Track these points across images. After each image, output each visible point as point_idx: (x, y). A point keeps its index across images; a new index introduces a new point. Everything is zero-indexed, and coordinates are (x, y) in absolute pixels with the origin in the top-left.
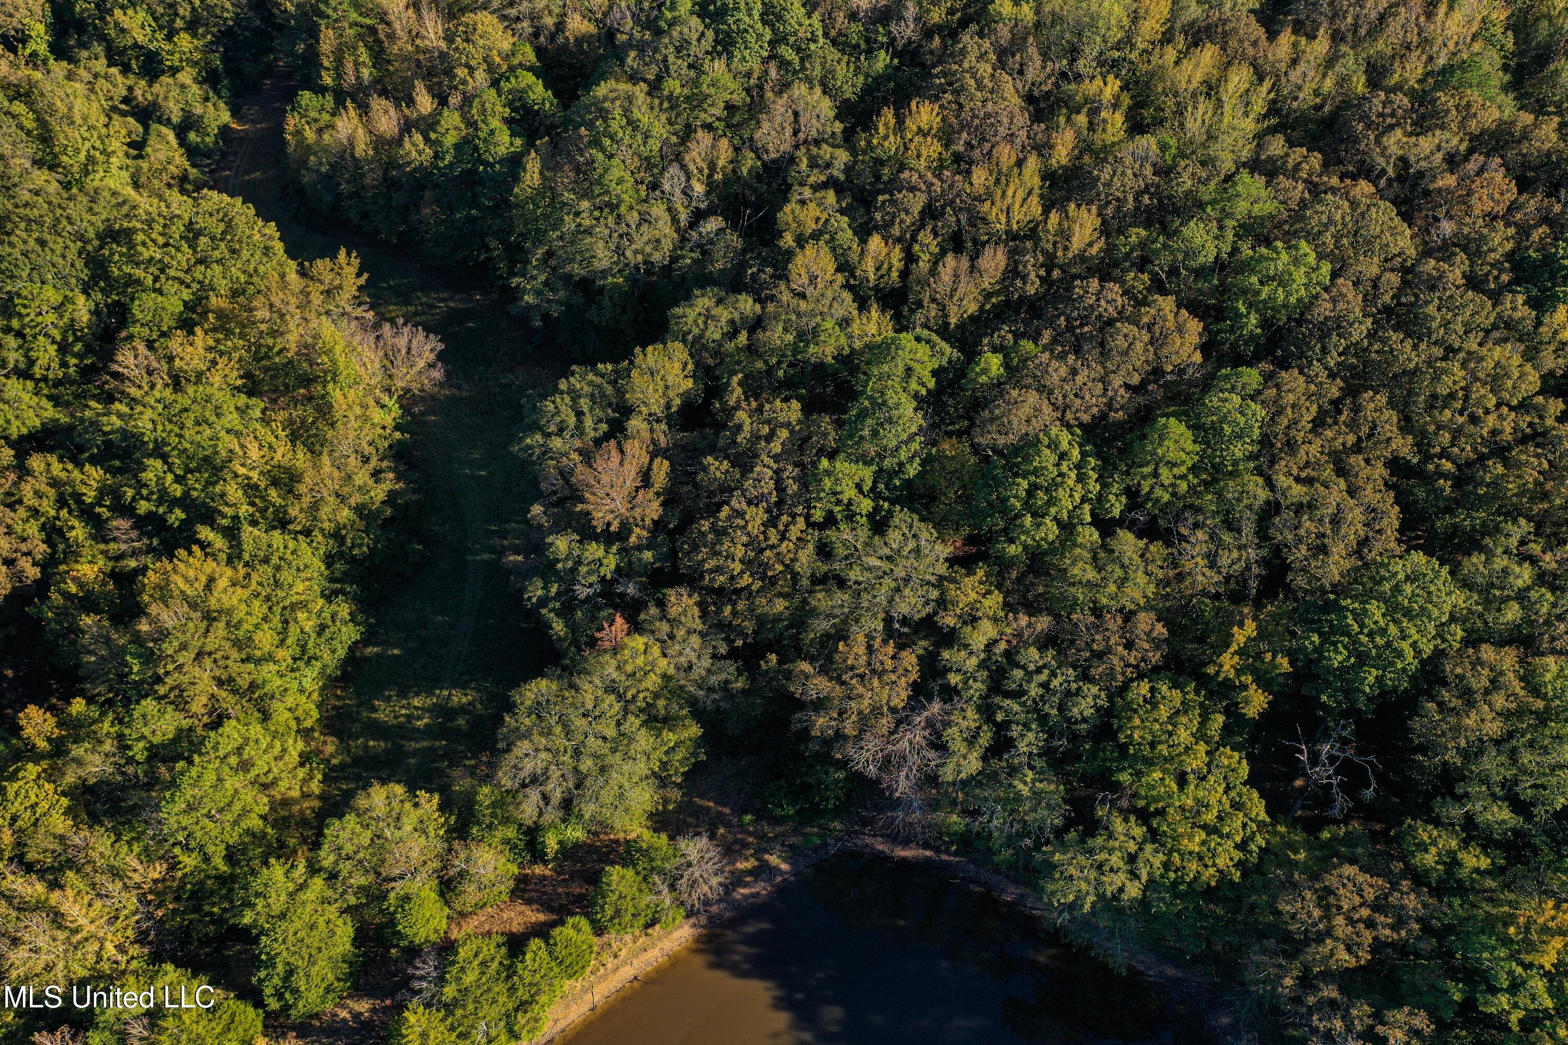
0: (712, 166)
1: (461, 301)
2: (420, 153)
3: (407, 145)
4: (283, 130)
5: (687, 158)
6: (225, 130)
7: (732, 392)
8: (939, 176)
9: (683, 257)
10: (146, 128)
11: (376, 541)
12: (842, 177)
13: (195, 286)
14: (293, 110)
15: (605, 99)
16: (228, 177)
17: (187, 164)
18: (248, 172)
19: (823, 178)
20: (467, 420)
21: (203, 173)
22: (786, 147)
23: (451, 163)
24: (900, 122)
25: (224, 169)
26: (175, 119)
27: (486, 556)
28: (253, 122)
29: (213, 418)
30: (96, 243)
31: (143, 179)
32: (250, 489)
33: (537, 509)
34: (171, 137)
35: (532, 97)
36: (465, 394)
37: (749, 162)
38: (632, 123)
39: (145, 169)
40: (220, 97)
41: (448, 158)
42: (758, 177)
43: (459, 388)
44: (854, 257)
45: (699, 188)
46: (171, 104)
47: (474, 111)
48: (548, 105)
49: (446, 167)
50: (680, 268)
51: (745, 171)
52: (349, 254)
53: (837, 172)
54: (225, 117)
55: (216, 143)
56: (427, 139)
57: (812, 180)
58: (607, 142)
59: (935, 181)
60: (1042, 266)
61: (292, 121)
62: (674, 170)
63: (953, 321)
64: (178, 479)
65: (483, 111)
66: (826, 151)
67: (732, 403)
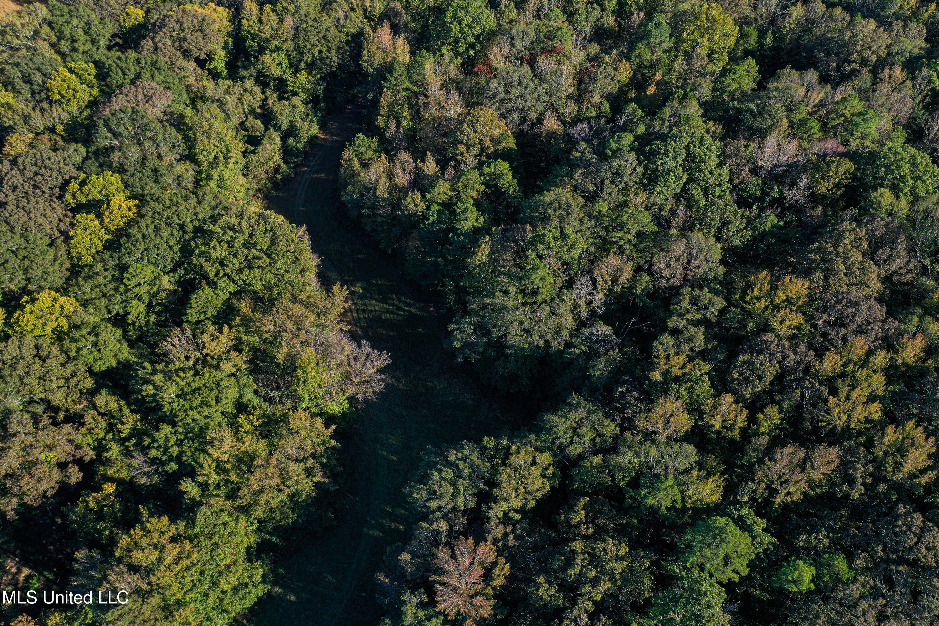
0: (614, 281)
1: (419, 309)
2: (416, 205)
3: (409, 199)
4: (340, 157)
5: (597, 272)
6: (313, 140)
7: (577, 513)
8: (794, 349)
9: (575, 347)
10: (267, 129)
11: (299, 516)
12: (714, 320)
13: (240, 282)
14: (350, 145)
15: (550, 205)
16: (305, 171)
17: (281, 162)
18: (318, 172)
19: (698, 316)
20: (397, 409)
21: (290, 168)
22: (676, 282)
23: (433, 222)
24: (774, 288)
25: (304, 166)
26: (284, 128)
27: (376, 533)
28: (332, 134)
29: (213, 403)
30: (191, 235)
31: (252, 167)
32: (220, 468)
33: (405, 557)
34: (278, 140)
35: (502, 182)
36: (401, 386)
37: (645, 281)
38: (563, 236)
39: (254, 161)
40: (316, 116)
41: (431, 219)
42: (649, 295)
43: (398, 380)
44: (706, 408)
45: (600, 297)
46: (284, 118)
47: (460, 184)
48: (512, 190)
49: (429, 224)
50: (570, 354)
51: (639, 291)
52: (342, 286)
53: (712, 313)
54: (315, 130)
55: (305, 147)
56: (423, 197)
57: (689, 316)
58: (541, 247)
59: (790, 353)
60: (870, 475)
61: (347, 153)
62: (585, 280)
63: (778, 500)
64: (180, 443)
65: (466, 186)
66: (705, 295)
67: (573, 522)
